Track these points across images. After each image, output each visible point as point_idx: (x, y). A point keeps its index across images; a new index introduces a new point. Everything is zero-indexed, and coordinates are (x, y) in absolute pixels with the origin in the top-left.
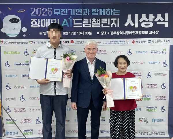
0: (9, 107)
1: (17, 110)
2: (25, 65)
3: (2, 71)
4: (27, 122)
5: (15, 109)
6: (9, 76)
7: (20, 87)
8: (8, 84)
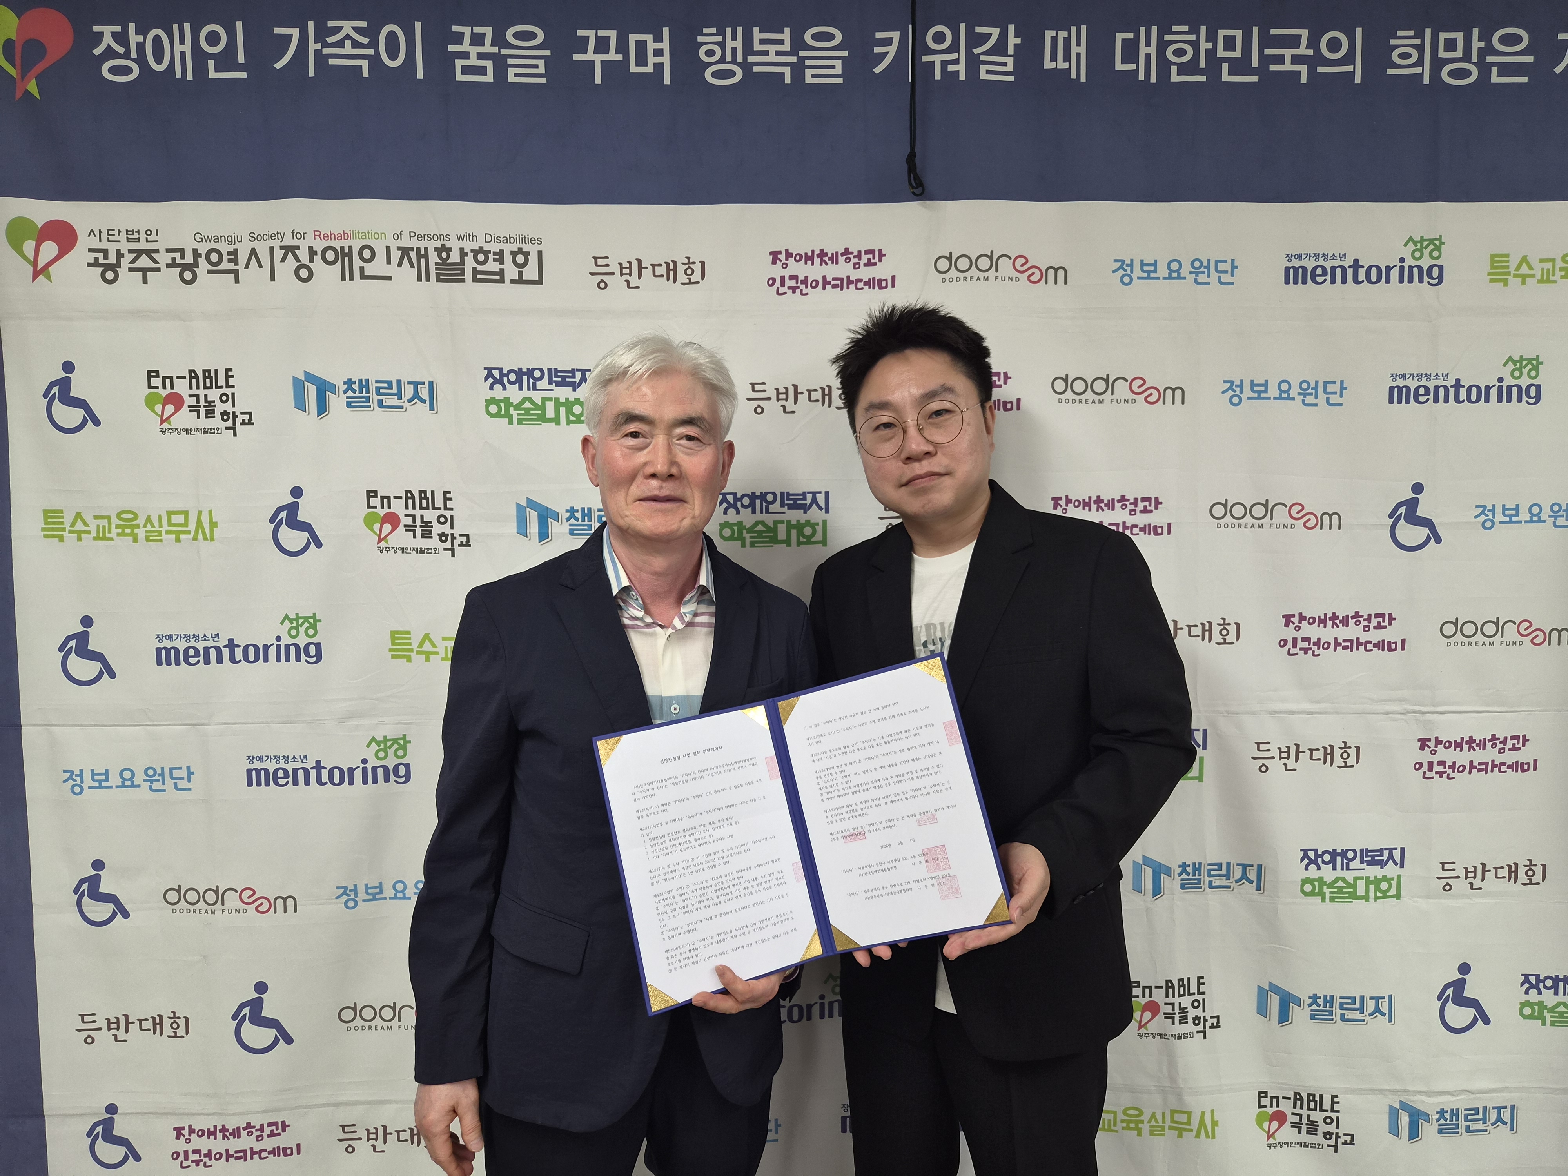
0: (112, 1109)
1: (204, 1144)
2: (284, 654)
3: (26, 732)
5: (179, 1131)
6: (101, 780)
7: (232, 900)
8: (98, 865)
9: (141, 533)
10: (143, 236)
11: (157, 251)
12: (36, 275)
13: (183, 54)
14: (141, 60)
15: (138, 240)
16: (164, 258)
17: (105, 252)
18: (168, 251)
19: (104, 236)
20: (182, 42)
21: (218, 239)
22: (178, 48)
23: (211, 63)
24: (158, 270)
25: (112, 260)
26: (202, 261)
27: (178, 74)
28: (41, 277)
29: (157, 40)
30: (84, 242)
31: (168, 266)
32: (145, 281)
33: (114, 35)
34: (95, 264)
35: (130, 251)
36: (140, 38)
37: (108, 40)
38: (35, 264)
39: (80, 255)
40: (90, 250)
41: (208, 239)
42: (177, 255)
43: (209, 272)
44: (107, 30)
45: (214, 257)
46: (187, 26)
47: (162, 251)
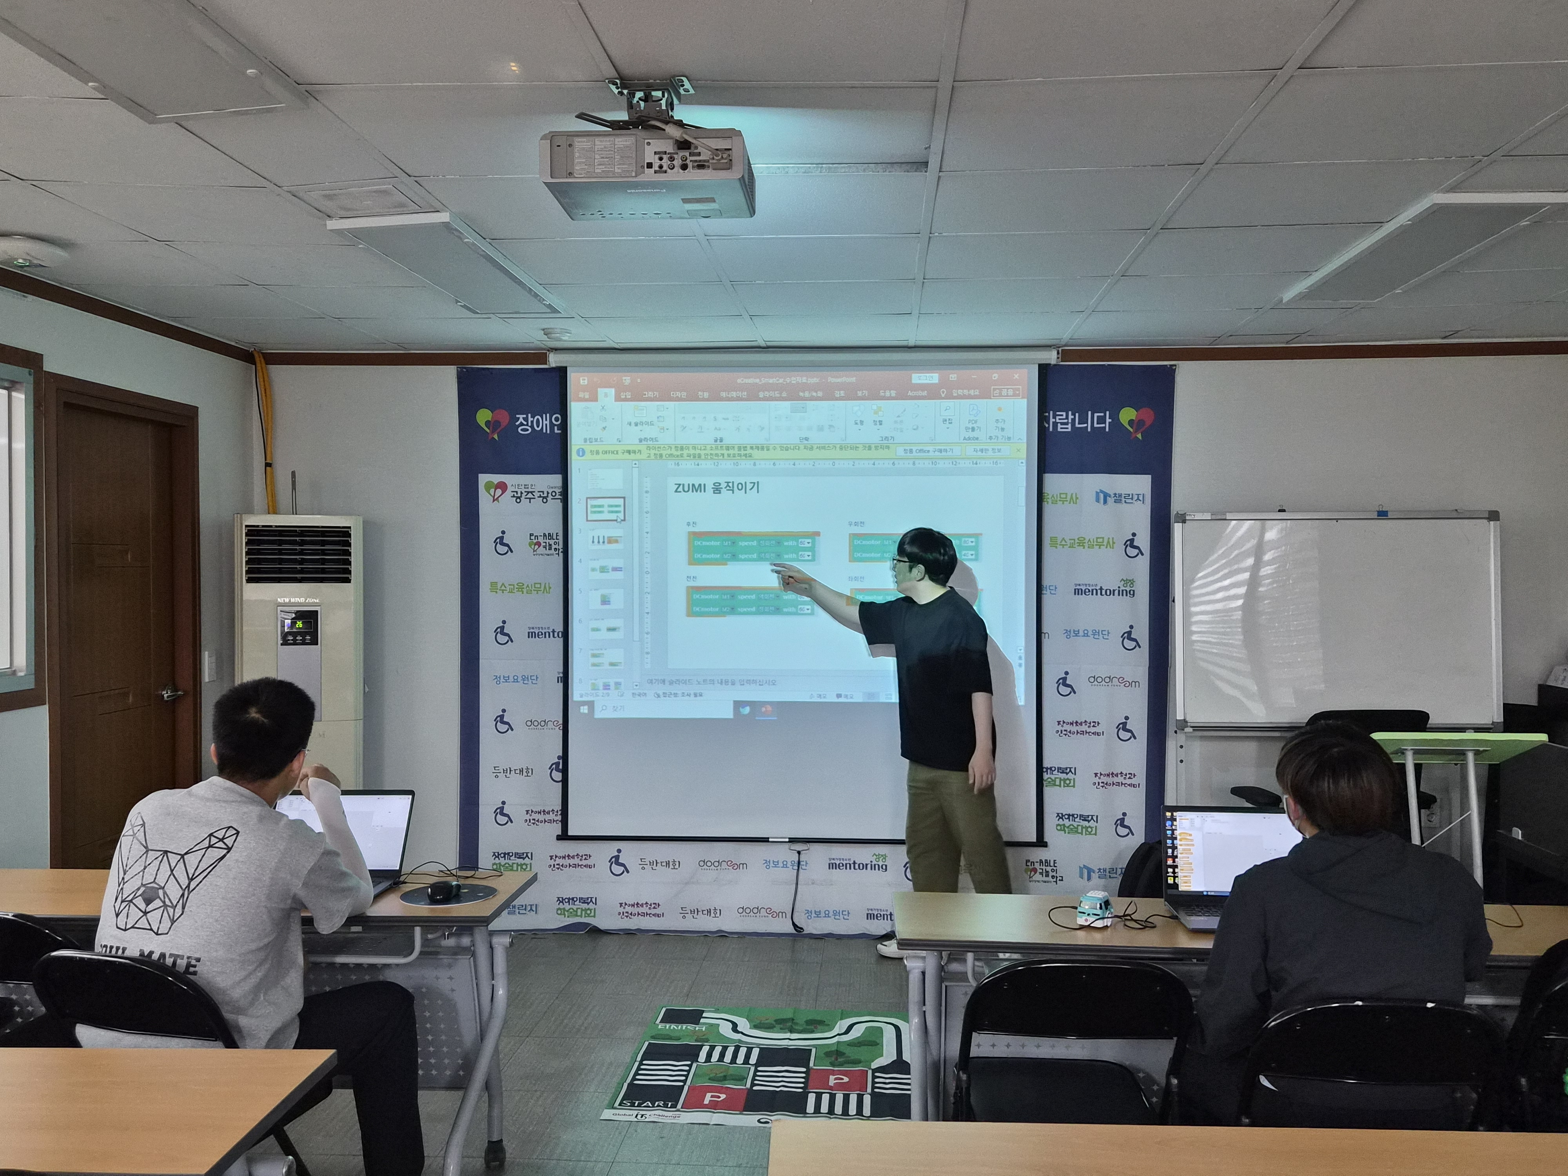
3: (481, 662)
4: (575, 866)
9: (525, 590)
10: (530, 486)
11: (534, 492)
12: (494, 501)
13: (546, 425)
14: (532, 427)
15: (528, 488)
16: (537, 494)
17: (517, 492)
18: (539, 492)
19: (517, 486)
20: (546, 420)
21: (555, 487)
22: (545, 422)
23: (556, 428)
24: (535, 498)
25: (519, 495)
26: (550, 495)
27: (544, 431)
28: (496, 501)
29: (538, 420)
30: (510, 489)
31: (538, 497)
32: (530, 502)
33: (523, 418)
34: (514, 496)
35: (525, 492)
36: (532, 419)
37: (521, 420)
38: (494, 497)
39: (508, 493)
40: (512, 492)
41: (552, 488)
42: (542, 493)
43: (552, 499)
44: (521, 417)
45: (554, 494)
46: (548, 415)
47: (536, 492)
